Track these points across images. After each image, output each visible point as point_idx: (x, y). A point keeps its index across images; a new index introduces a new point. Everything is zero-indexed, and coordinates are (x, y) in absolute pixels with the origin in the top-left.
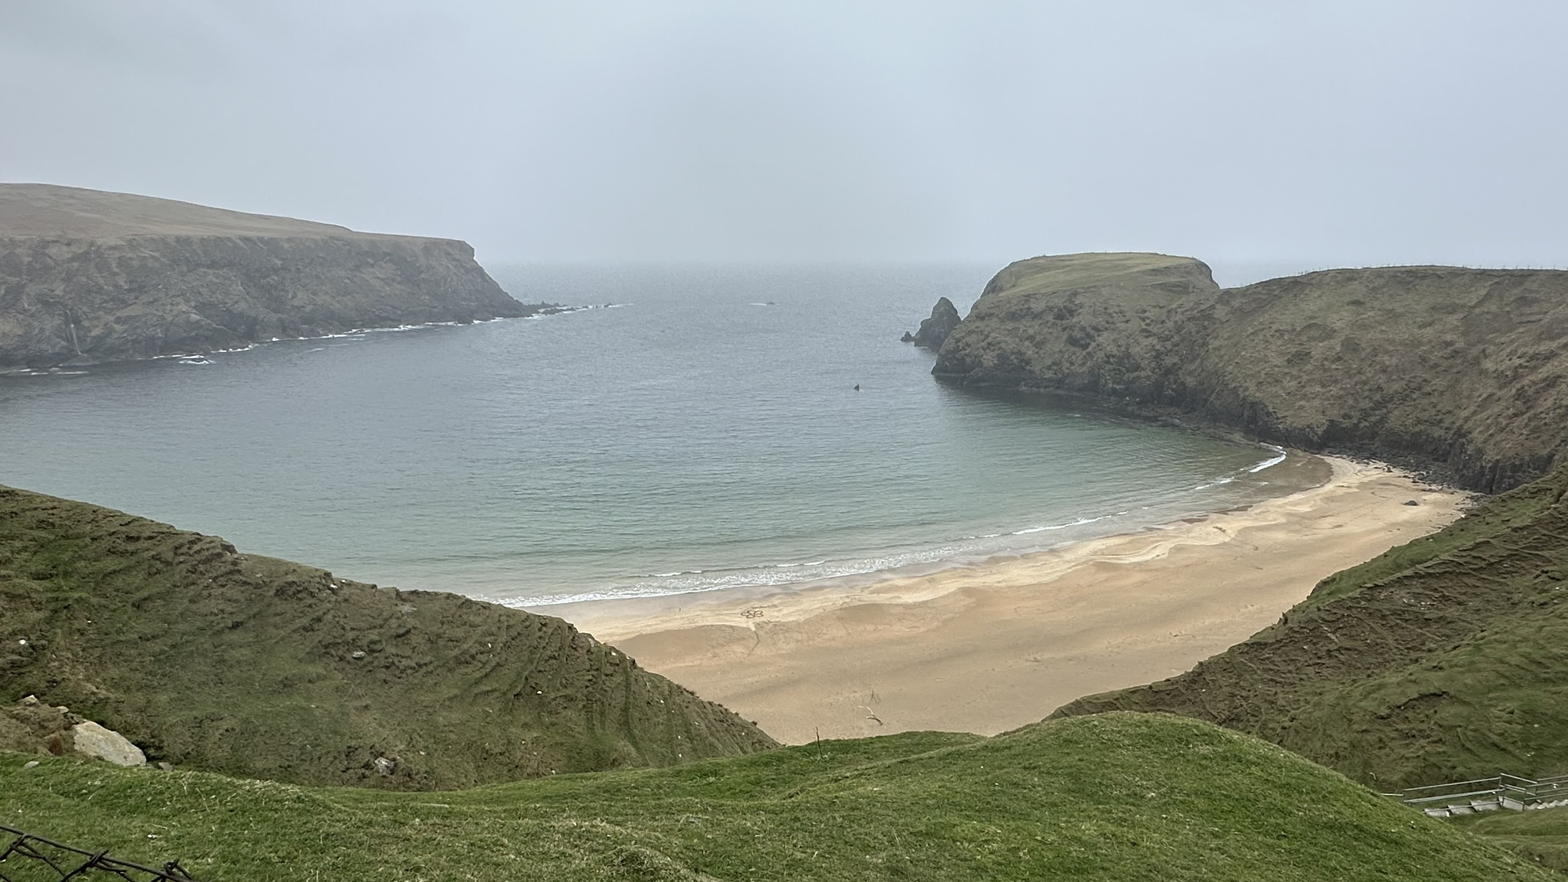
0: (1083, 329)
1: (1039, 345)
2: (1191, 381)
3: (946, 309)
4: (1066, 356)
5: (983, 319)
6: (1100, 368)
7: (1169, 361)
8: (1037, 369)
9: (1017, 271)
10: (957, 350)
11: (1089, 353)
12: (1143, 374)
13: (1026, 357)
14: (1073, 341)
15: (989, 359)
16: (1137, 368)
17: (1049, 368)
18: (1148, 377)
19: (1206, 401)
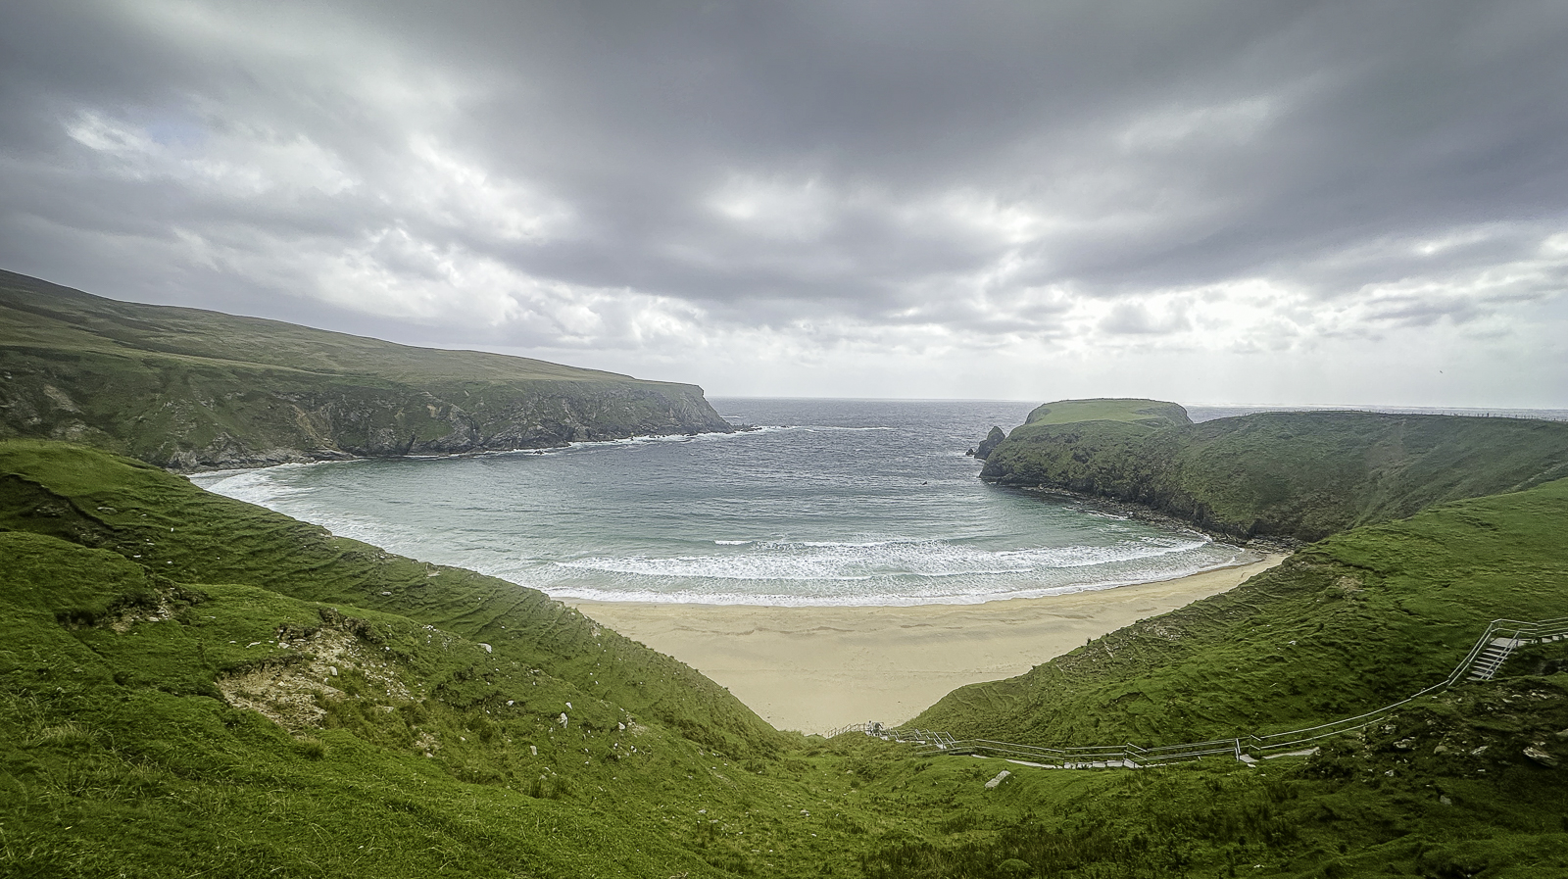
0: (1084, 449)
1: (1054, 459)
2: (1159, 488)
3: (997, 434)
4: (1072, 467)
5: (1016, 440)
6: (1095, 476)
7: (1143, 473)
8: (1051, 476)
9: (1045, 409)
10: (996, 461)
11: (1087, 466)
12: (1125, 481)
13: (1043, 468)
14: (1076, 457)
15: (1018, 467)
16: (1121, 477)
17: (1060, 475)
18: (1127, 484)
19: (1168, 502)
